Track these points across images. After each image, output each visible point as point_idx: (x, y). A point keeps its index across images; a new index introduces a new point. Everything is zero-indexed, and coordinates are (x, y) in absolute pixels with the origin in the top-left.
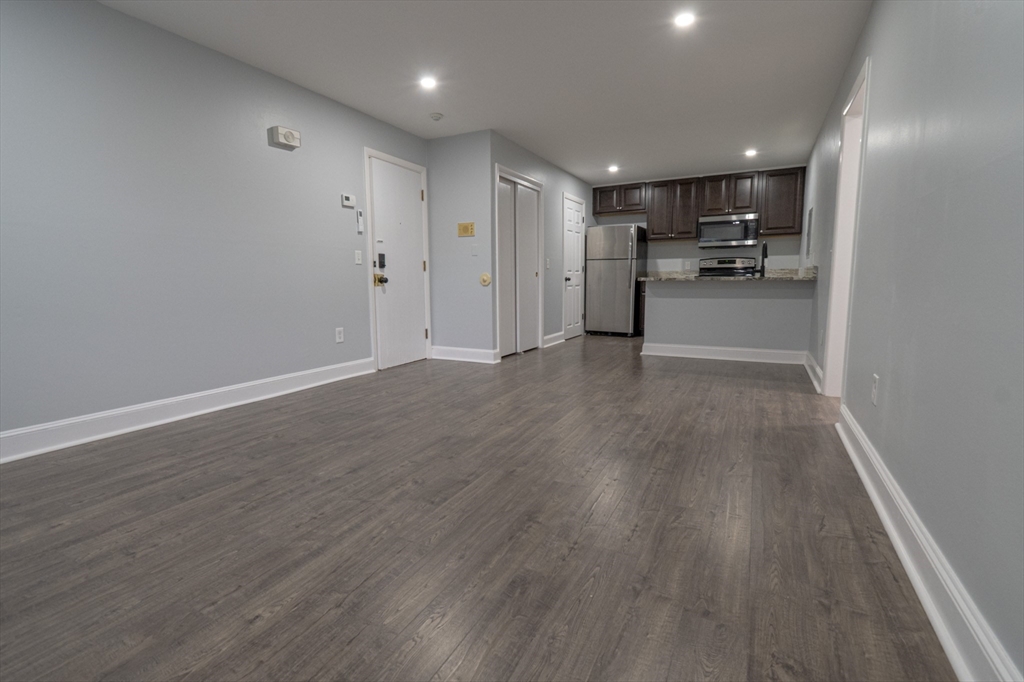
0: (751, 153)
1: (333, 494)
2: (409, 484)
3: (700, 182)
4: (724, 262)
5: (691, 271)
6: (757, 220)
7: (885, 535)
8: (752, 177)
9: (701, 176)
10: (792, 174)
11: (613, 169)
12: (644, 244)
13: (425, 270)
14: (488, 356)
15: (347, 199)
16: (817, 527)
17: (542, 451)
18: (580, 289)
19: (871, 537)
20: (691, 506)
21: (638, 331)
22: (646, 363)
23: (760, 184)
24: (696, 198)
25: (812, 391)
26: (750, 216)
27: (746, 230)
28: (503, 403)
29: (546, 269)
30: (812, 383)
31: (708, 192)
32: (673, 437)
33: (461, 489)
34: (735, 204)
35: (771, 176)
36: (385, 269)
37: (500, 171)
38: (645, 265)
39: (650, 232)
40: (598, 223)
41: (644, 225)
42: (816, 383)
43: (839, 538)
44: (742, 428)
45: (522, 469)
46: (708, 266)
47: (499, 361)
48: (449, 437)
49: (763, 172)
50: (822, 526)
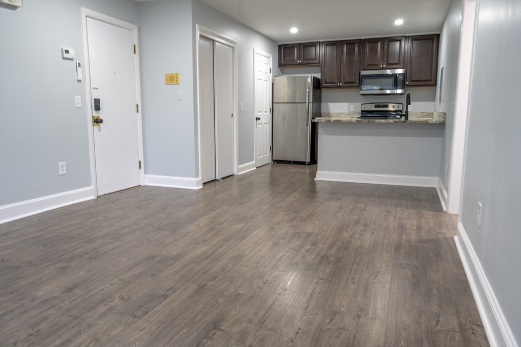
0: (399, 22)
1: (49, 312)
2: (117, 300)
3: (362, 43)
4: (380, 106)
5: (355, 113)
6: (404, 75)
7: (481, 326)
8: (400, 41)
9: (362, 38)
10: (430, 39)
11: (294, 31)
12: (319, 90)
13: (138, 111)
14: (192, 183)
15: (67, 52)
16: (434, 322)
17: (230, 266)
18: (269, 126)
19: (472, 329)
20: (343, 309)
21: (314, 160)
22: (319, 187)
23: (406, 46)
24: (359, 55)
25: (439, 209)
26: (400, 71)
27: (396, 81)
28: (201, 225)
29: (240, 111)
30: (440, 203)
31: (367, 50)
32: (333, 251)
33: (161, 303)
34: (387, 61)
35: (414, 40)
36: (101, 111)
37: (200, 30)
38: (319, 107)
39: (324, 82)
40: (283, 73)
41: (318, 76)
42: (443, 203)
43: (449, 331)
44: (386, 242)
45: (212, 283)
46: (367, 109)
47: (201, 187)
48: (154, 257)
49: (408, 37)
50: (438, 322)
